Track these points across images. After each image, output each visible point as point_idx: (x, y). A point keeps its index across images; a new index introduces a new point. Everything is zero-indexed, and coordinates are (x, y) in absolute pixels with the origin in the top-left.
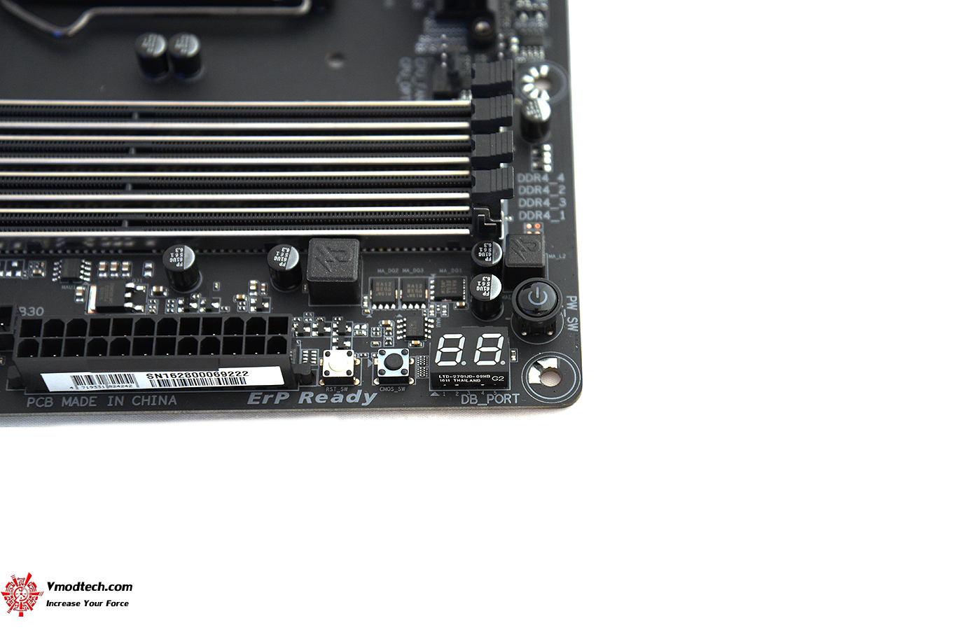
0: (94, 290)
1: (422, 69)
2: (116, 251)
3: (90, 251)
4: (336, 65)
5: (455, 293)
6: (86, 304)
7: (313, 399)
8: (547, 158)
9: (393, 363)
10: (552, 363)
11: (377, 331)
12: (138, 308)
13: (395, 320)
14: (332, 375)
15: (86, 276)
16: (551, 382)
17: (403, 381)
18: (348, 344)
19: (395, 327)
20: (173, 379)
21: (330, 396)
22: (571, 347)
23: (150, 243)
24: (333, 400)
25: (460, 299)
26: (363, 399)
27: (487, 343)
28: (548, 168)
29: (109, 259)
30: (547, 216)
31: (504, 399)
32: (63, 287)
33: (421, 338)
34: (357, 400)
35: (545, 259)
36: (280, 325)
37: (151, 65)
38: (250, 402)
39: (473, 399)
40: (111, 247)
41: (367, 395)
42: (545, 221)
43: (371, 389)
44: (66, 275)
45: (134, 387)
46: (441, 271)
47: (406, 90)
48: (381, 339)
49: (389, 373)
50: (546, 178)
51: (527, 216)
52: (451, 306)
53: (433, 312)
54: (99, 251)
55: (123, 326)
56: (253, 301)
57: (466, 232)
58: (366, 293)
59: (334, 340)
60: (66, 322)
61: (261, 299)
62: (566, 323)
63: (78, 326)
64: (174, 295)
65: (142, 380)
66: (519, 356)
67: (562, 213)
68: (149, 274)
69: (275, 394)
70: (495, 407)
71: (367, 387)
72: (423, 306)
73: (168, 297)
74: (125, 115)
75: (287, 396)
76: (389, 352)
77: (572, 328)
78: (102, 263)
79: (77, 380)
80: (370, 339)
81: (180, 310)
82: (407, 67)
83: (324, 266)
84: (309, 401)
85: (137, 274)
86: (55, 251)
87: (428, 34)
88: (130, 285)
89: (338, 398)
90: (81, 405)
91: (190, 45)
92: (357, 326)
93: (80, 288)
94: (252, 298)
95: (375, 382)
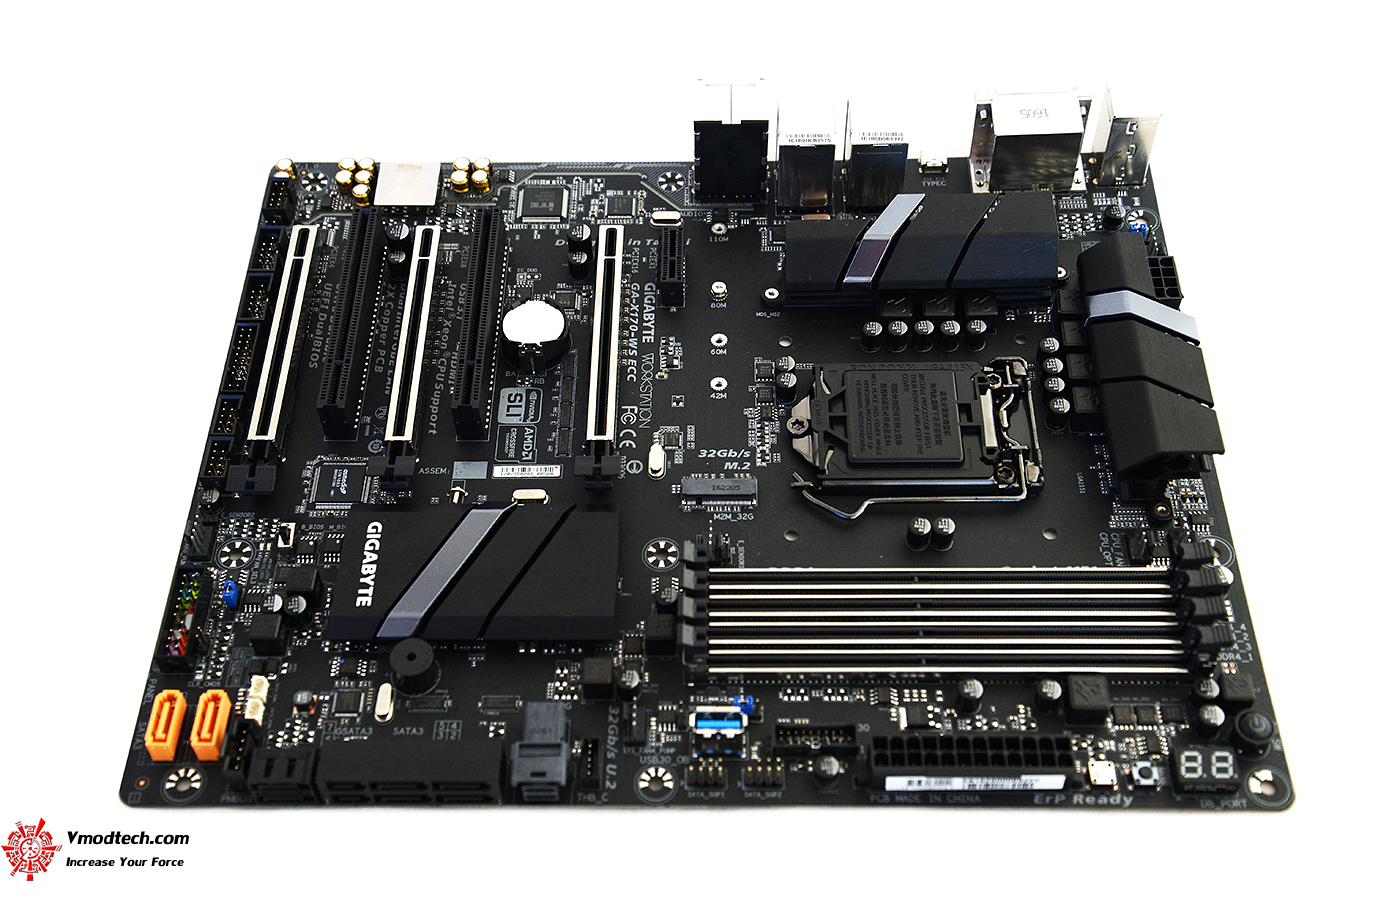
0: (903, 711)
1: (1117, 542)
2: (913, 682)
3: (896, 682)
4: (1048, 536)
5: (1179, 717)
6: (897, 724)
7: (1084, 800)
8: (1229, 610)
9: (1145, 773)
10: (1266, 774)
11: (1122, 747)
12: (939, 726)
13: (1135, 738)
14: (1098, 783)
15: (895, 701)
16: (1268, 791)
17: (1153, 787)
18: (1102, 756)
19: (1138, 745)
20: (979, 783)
21: (1097, 797)
22: (1279, 762)
23: (938, 675)
24: (1100, 802)
25: (1183, 723)
26: (1122, 801)
27: (1220, 759)
28: (1231, 619)
29: (911, 688)
30: (1238, 657)
31: (1236, 803)
32: (881, 709)
33: (1160, 753)
34: (1118, 801)
35: (1253, 692)
36: (1065, 744)
37: (915, 538)
38: (1036, 801)
39: (1209, 803)
40: (909, 680)
41: (1125, 798)
42: (1237, 660)
43: (1129, 794)
44: (882, 700)
45: (949, 788)
46: (1163, 700)
47: (1109, 558)
48: (1127, 753)
49: (1144, 782)
50: (1231, 627)
51: (1222, 656)
52: (1177, 729)
53: (1164, 732)
54: (902, 682)
55: (931, 742)
56: (1023, 721)
57: (1185, 671)
58: (1108, 716)
59: (1091, 754)
61: (1029, 721)
62: (1272, 746)
63: (891, 740)
64: (962, 716)
65: (958, 783)
67: (1250, 655)
68: (940, 699)
69: (1054, 796)
70: (1226, 808)
71: (1123, 791)
72: (1155, 728)
73: (958, 718)
74: (910, 579)
75: (1063, 798)
76: (1138, 764)
77: (1277, 747)
78: (906, 691)
79: (910, 783)
80: (1118, 753)
81: (969, 728)
82: (1106, 540)
83: (1084, 697)
84: (1081, 802)
85: (932, 699)
86: (869, 682)
87: (1117, 514)
88: (930, 708)
89: (1103, 800)
90: (910, 801)
91: (949, 526)
92: (1106, 743)
93: (893, 710)
94: (1021, 719)
95: (1130, 788)
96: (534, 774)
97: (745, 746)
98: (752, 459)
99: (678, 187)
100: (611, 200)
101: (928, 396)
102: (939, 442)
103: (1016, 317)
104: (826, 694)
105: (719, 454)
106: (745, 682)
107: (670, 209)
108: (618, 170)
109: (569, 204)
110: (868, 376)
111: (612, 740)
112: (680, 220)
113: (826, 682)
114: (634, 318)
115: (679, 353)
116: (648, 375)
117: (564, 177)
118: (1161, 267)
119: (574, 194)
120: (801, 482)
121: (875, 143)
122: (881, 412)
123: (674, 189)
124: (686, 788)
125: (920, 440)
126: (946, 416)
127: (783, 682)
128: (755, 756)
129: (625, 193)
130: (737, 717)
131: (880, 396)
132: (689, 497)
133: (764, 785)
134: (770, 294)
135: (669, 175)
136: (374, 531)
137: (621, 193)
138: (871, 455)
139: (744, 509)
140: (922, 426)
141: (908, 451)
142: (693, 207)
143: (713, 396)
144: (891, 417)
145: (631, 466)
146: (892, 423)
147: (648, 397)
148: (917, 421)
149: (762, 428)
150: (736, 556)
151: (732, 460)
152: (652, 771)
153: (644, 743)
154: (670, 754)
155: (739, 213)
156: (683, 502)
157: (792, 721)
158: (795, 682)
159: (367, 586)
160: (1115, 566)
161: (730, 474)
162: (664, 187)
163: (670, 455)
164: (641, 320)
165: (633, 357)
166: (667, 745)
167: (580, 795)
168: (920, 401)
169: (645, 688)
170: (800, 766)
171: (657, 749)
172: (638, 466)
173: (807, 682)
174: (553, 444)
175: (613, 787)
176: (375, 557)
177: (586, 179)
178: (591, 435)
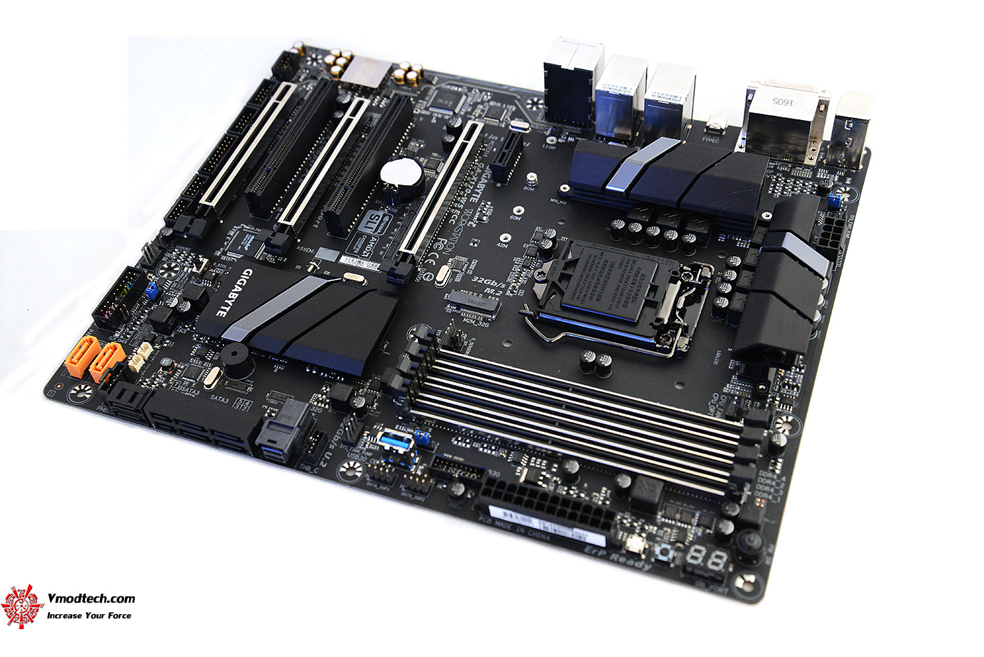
0: (526, 470)
1: (723, 401)
2: (542, 455)
3: (530, 451)
4: (678, 387)
5: (708, 524)
6: (519, 477)
7: (618, 559)
8: (779, 466)
9: (664, 552)
10: (751, 578)
11: (661, 533)
12: (544, 486)
13: (672, 529)
14: (631, 549)
15: (524, 462)
16: (748, 589)
17: (667, 563)
18: (644, 535)
19: (672, 534)
20: (551, 527)
21: (627, 559)
22: (763, 573)
23: (559, 455)
24: (628, 563)
25: (710, 529)
26: (643, 566)
27: (717, 556)
28: (778, 472)
29: (537, 457)
30: (770, 497)
31: (720, 590)
32: (512, 465)
33: (684, 544)
34: (640, 566)
35: (761, 520)
36: (611, 516)
37: (585, 366)
38: (587, 551)
39: (702, 584)
40: (540, 451)
41: (646, 565)
42: (768, 499)
43: (650, 563)
44: (515, 459)
45: (531, 525)
46: (705, 511)
47: (712, 410)
48: (662, 538)
49: (661, 558)
50: (775, 477)
51: (759, 494)
52: (704, 531)
53: (693, 532)
54: (534, 452)
55: (534, 493)
56: (602, 499)
57: (722, 493)
58: (661, 511)
59: (637, 531)
60: (508, 483)
61: (606, 499)
62: (765, 560)
63: (513, 487)
64: (563, 484)
65: (536, 523)
66: (735, 569)
67: (779, 498)
68: (554, 470)
69: (599, 550)
70: (712, 591)
71: (647, 561)
72: (689, 527)
73: (560, 484)
74: (566, 388)
75: (605, 553)
76: (664, 546)
77: (767, 562)
78: (534, 458)
79: (505, 514)
80: (656, 536)
81: (564, 493)
82: (716, 399)
83: (642, 491)
84: (616, 559)
85: (548, 469)
86: (514, 447)
87: (732, 384)
88: (544, 473)
89: (631, 562)
90: (504, 527)
91: (607, 361)
92: (651, 527)
93: (519, 468)
94: (601, 497)
95: (653, 560)
96: (269, 441)
97: (416, 464)
98: (505, 290)
99: (538, 108)
100: (491, 107)
101: (632, 275)
102: (625, 306)
103: (726, 239)
104: (482, 447)
105: (485, 282)
106: (435, 425)
107: (526, 121)
108: (504, 90)
109: (463, 105)
110: (598, 253)
111: (337, 438)
112: (528, 129)
113: (486, 439)
114: (471, 185)
115: (489, 213)
116: (464, 222)
117: (468, 88)
118: (834, 225)
119: (469, 99)
120: (528, 311)
121: (661, 100)
122: (595, 278)
123: (535, 109)
124: (368, 479)
125: (613, 302)
126: (638, 290)
127: (458, 432)
128: (419, 473)
129: (502, 106)
130: (409, 441)
131: (600, 266)
132: (453, 303)
133: (415, 490)
134: (564, 188)
135: (535, 100)
136: (247, 274)
137: (499, 105)
138: (576, 303)
139: (485, 320)
140: (618, 293)
141: (602, 307)
142: (542, 123)
143: (499, 245)
144: (601, 282)
145: (426, 276)
146: (600, 287)
147: (456, 236)
148: (617, 289)
149: (521, 272)
150: (466, 348)
151: (491, 287)
152: (352, 463)
153: (355, 445)
154: (367, 456)
155: (570, 133)
156: (449, 306)
157: (453, 457)
158: (466, 434)
159: (227, 305)
160: (714, 416)
161: (486, 295)
162: (529, 106)
163: (454, 275)
164: (475, 187)
165: (459, 209)
166: (368, 450)
167: (302, 465)
168: (626, 276)
169: (372, 413)
170: (445, 486)
171: (361, 451)
172: (431, 276)
173: (474, 436)
174: (385, 250)
175: (324, 466)
176: (240, 289)
177: (481, 91)
178: (402, 249)
